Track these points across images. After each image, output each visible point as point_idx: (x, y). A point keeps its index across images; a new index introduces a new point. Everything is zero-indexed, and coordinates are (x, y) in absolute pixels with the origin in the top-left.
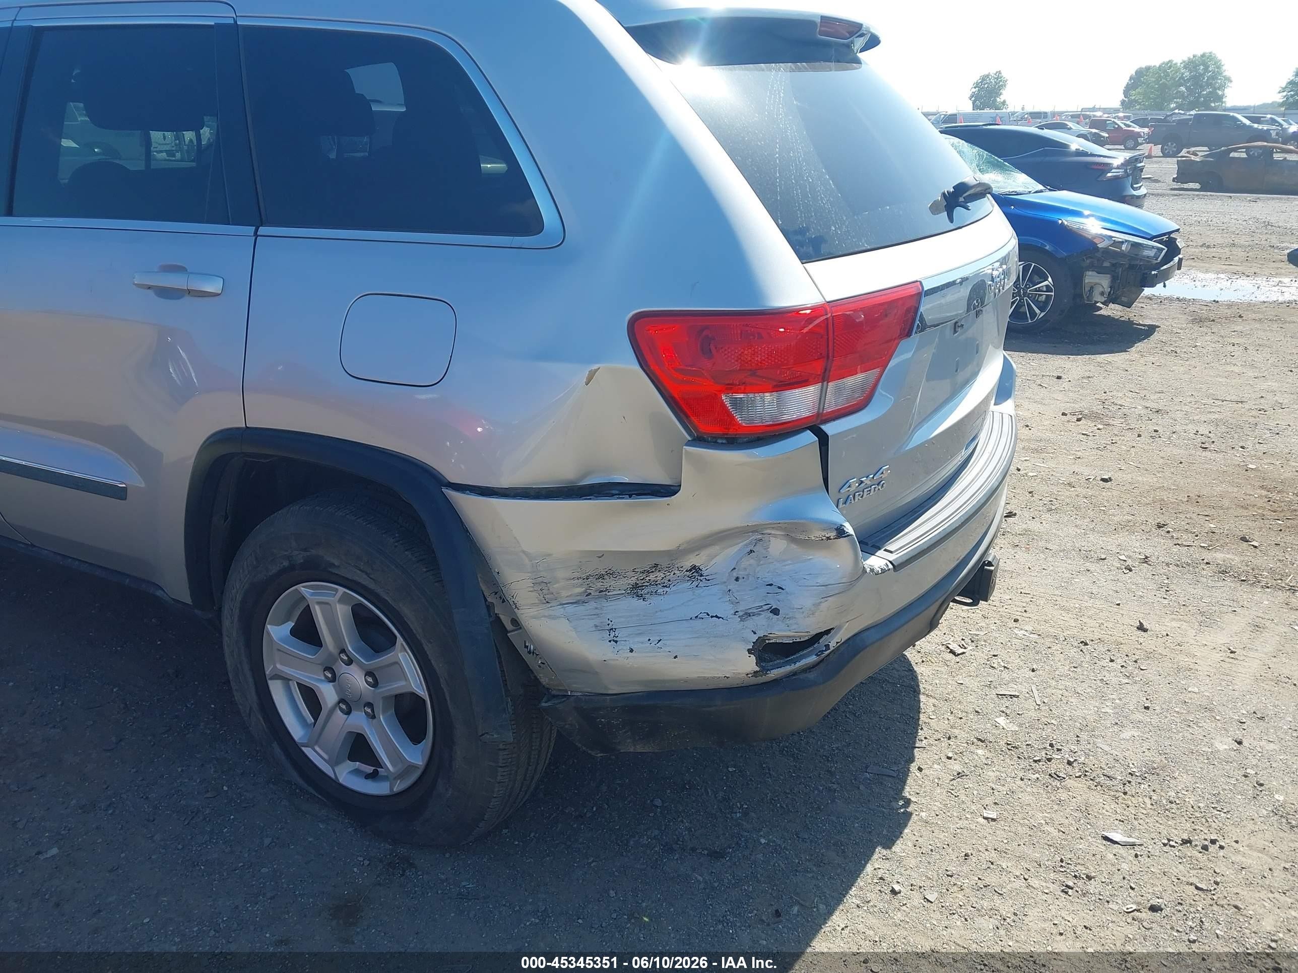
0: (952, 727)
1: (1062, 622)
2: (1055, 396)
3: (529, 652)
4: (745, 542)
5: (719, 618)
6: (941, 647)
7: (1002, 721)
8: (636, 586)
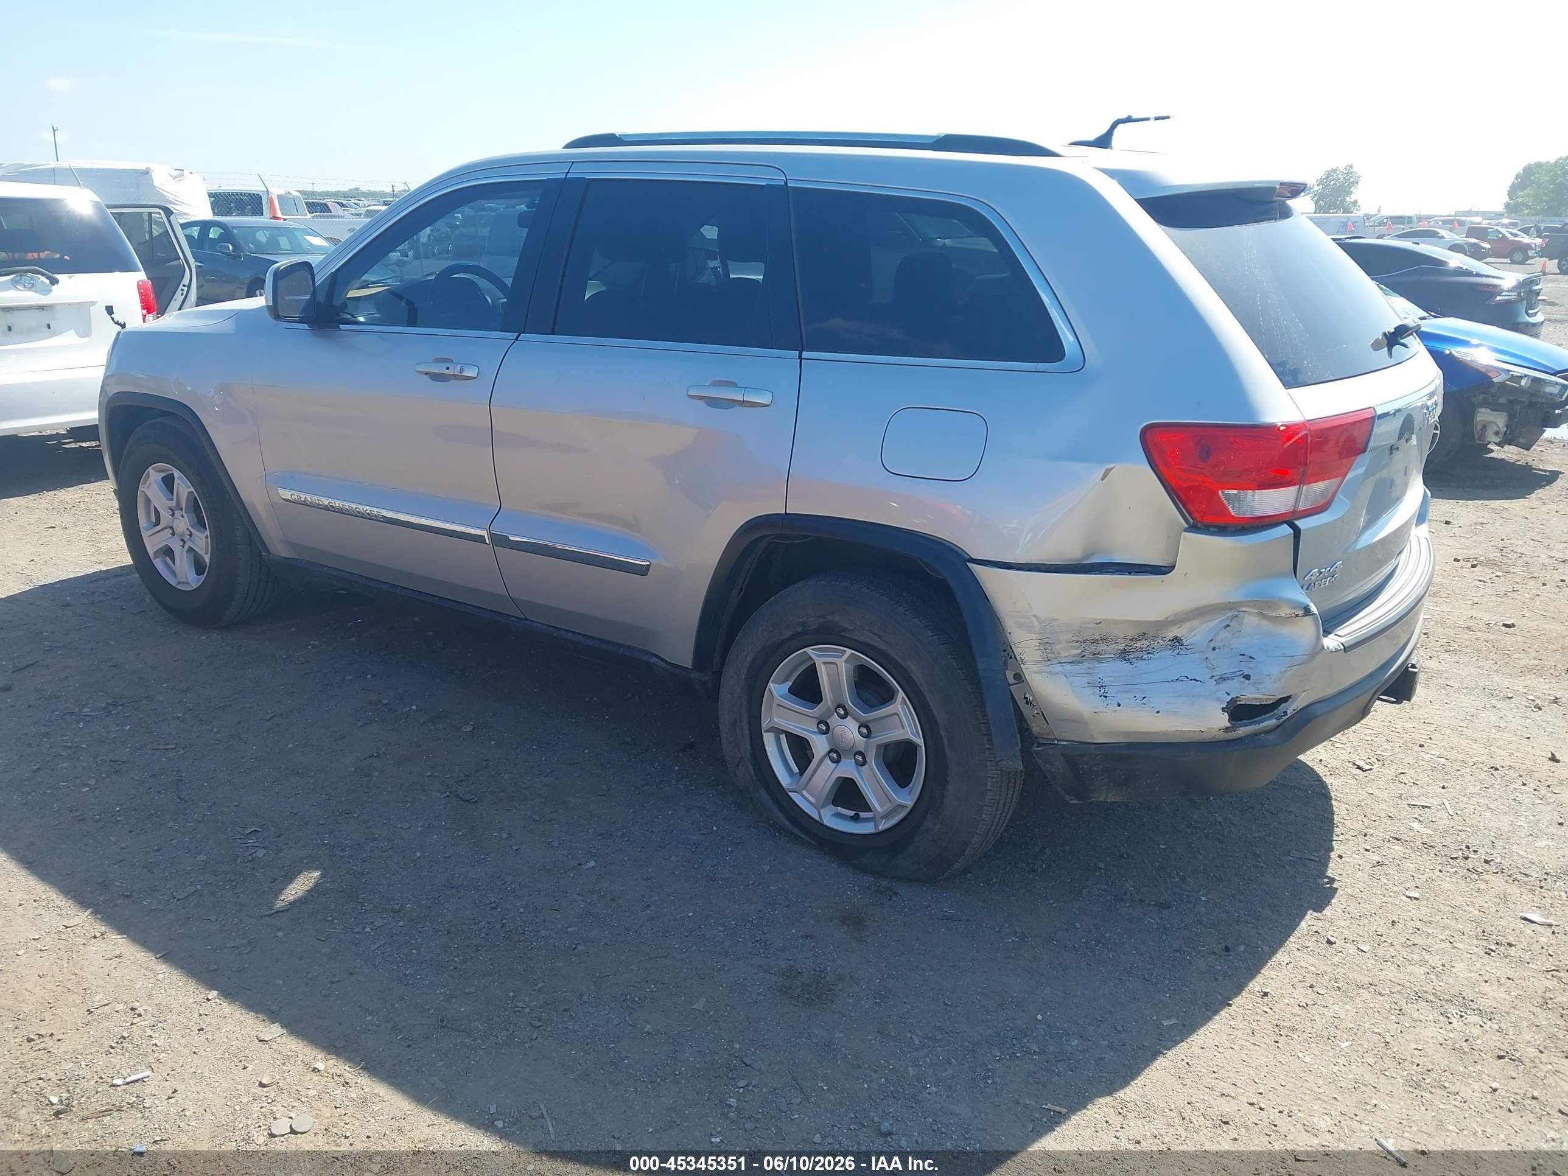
0: (1367, 828)
1: (1470, 750)
2: (1445, 542)
3: (1027, 703)
4: (1223, 618)
5: (1197, 681)
6: (1347, 763)
7: (1416, 825)
8: (1124, 651)
